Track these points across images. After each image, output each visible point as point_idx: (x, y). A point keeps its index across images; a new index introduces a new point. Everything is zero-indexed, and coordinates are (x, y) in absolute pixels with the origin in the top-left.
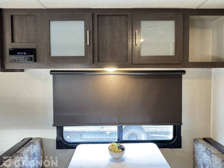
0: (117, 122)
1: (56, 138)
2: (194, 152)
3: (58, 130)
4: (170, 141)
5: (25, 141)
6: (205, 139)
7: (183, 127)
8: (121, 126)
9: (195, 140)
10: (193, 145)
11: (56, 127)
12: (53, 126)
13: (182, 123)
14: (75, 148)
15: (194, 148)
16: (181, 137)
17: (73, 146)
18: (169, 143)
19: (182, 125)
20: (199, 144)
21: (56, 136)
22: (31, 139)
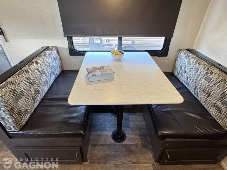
0: (118, 34)
1: (69, 47)
2: (176, 59)
3: (69, 40)
4: (159, 51)
5: (44, 48)
6: (188, 50)
7: (173, 39)
8: (121, 37)
9: (179, 50)
10: (178, 53)
11: (66, 37)
12: (64, 36)
13: (173, 36)
14: (84, 55)
15: (177, 56)
16: (169, 48)
17: (82, 54)
18: (158, 52)
19: (172, 37)
20: (182, 52)
21: (68, 46)
22: (48, 47)
